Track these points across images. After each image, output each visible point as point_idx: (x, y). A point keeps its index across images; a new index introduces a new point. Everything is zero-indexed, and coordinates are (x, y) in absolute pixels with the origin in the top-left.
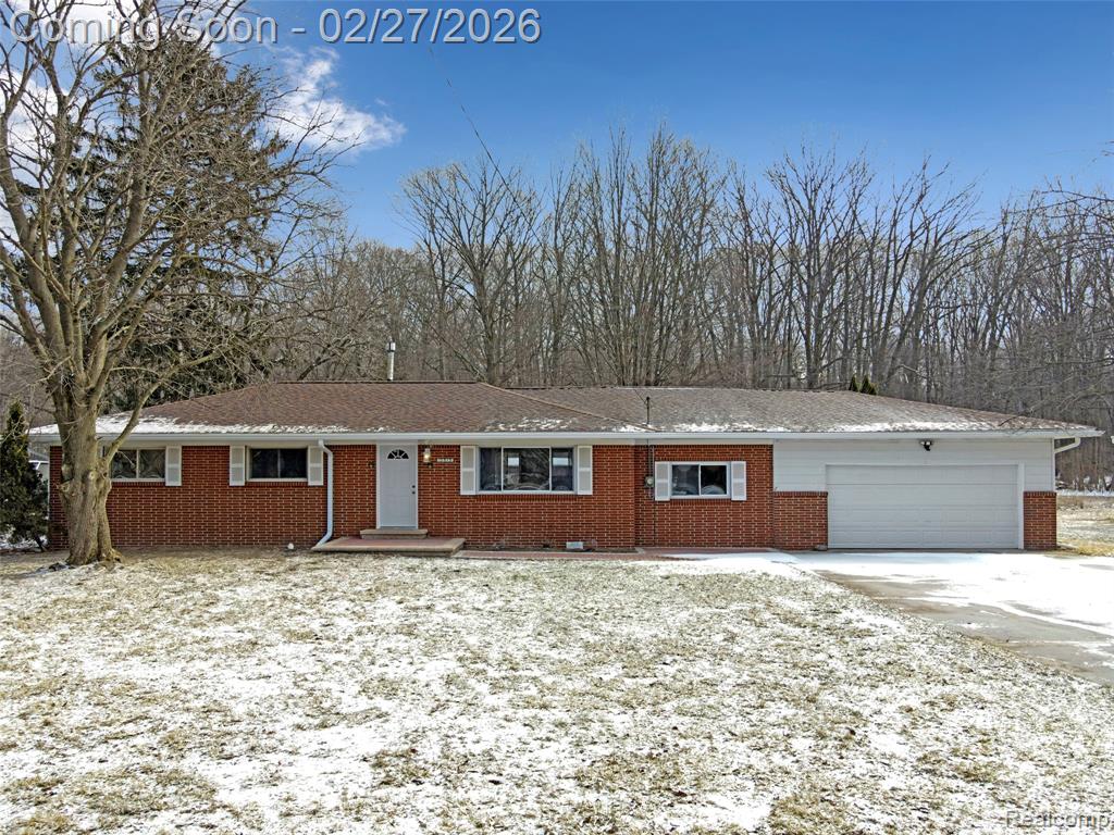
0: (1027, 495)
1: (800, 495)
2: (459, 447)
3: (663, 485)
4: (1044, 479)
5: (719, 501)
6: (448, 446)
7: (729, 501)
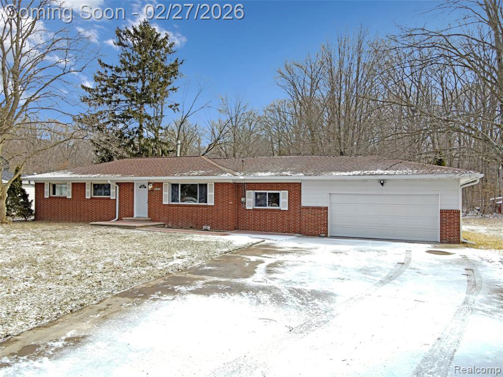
0: (442, 212)
1: (313, 208)
2: (162, 183)
3: (250, 201)
4: (455, 202)
5: (274, 210)
6: (159, 183)
7: (280, 210)
